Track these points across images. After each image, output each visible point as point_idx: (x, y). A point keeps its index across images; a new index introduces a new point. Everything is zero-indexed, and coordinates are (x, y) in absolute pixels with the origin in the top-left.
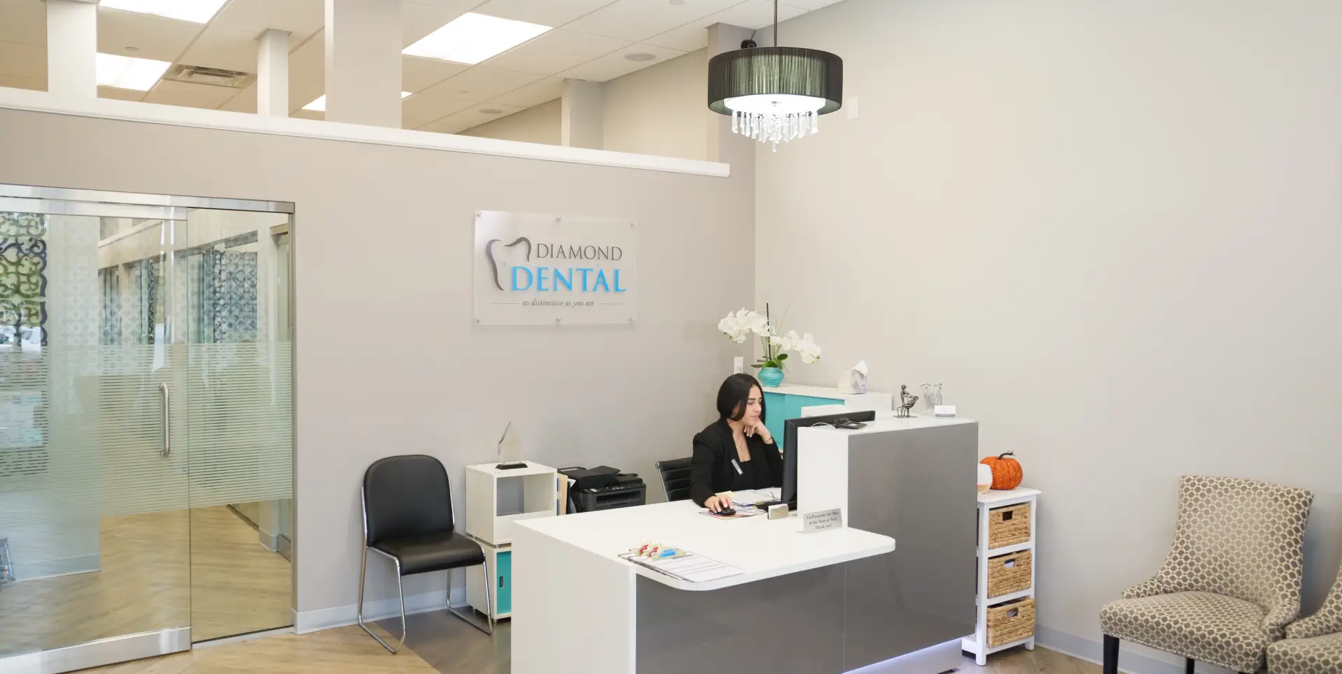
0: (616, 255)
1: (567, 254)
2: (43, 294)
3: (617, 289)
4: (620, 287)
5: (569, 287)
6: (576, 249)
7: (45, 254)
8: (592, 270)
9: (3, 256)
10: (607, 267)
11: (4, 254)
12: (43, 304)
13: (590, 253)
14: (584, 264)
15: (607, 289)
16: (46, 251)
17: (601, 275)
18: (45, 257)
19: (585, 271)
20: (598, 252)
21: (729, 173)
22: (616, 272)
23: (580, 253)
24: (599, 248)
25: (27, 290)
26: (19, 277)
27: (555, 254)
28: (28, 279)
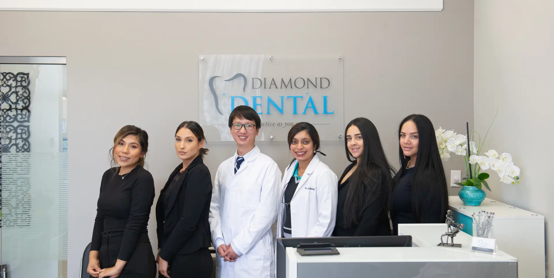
0: (325, 84)
1: (279, 85)
2: (28, 121)
3: (326, 112)
4: (329, 111)
5: (281, 111)
6: (286, 81)
7: (30, 97)
8: (302, 97)
9: (9, 99)
10: (317, 96)
11: (10, 98)
12: (28, 127)
13: (300, 83)
14: (294, 93)
15: (316, 113)
16: (30, 96)
17: (311, 101)
18: (30, 98)
19: (295, 99)
20: (307, 82)
21: (442, 7)
22: (325, 99)
23: (291, 84)
24: (308, 79)
25: (21, 119)
26: (17, 111)
27: (268, 85)
28: (22, 112)
